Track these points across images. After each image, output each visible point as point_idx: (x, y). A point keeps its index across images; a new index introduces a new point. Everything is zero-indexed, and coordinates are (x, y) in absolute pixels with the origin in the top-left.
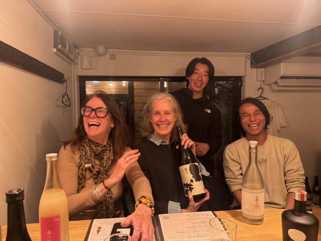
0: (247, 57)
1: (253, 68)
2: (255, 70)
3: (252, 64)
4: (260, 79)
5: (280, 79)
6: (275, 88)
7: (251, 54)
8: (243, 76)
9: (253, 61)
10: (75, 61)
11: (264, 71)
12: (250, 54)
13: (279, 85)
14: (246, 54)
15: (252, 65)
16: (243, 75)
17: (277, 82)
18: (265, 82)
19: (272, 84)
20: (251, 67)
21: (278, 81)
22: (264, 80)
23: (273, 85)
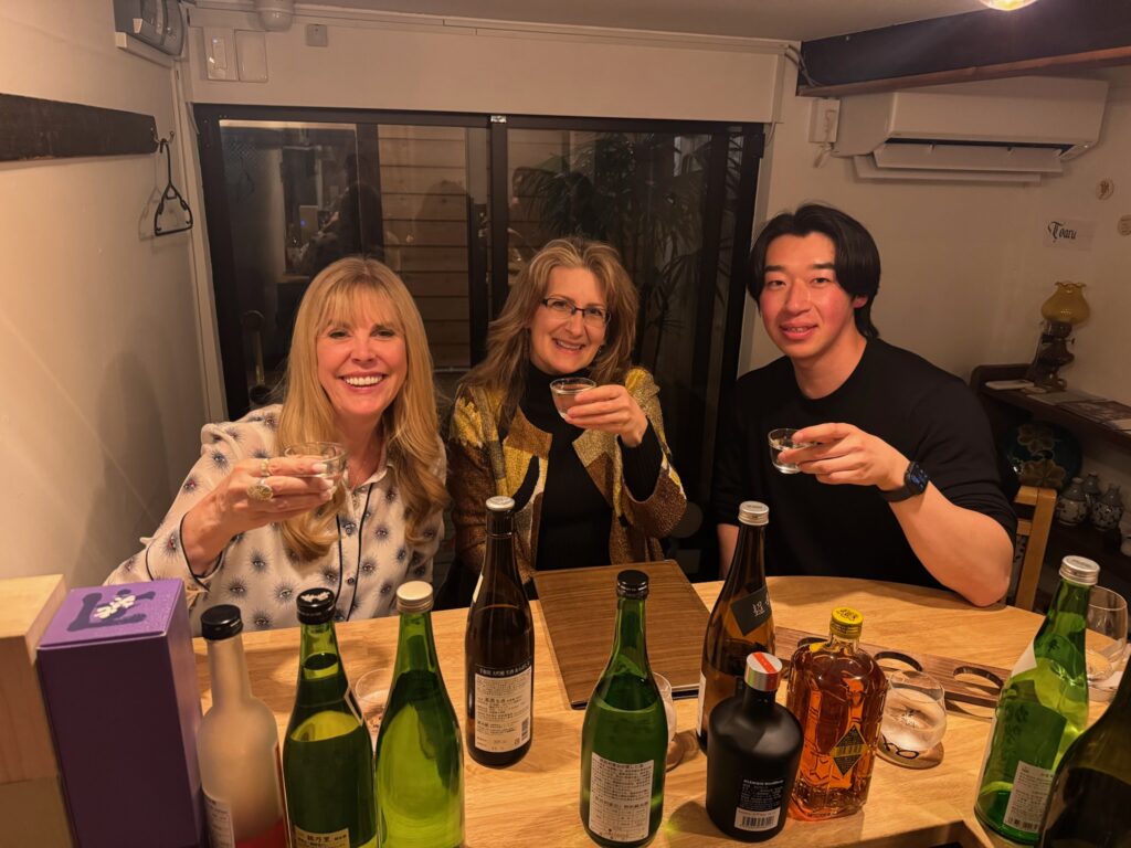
0: (786, 55)
1: (804, 95)
2: (807, 105)
3: (801, 81)
4: (820, 135)
5: (884, 145)
6: (865, 172)
7: (803, 43)
8: (770, 124)
9: (805, 73)
10: (180, 54)
11: (838, 108)
12: (798, 45)
13: (879, 165)
14: (786, 43)
15: (801, 87)
16: (770, 121)
17: (872, 154)
18: (836, 148)
19: (856, 158)
20: (797, 94)
21: (876, 153)
22: (834, 140)
23: (860, 163)
